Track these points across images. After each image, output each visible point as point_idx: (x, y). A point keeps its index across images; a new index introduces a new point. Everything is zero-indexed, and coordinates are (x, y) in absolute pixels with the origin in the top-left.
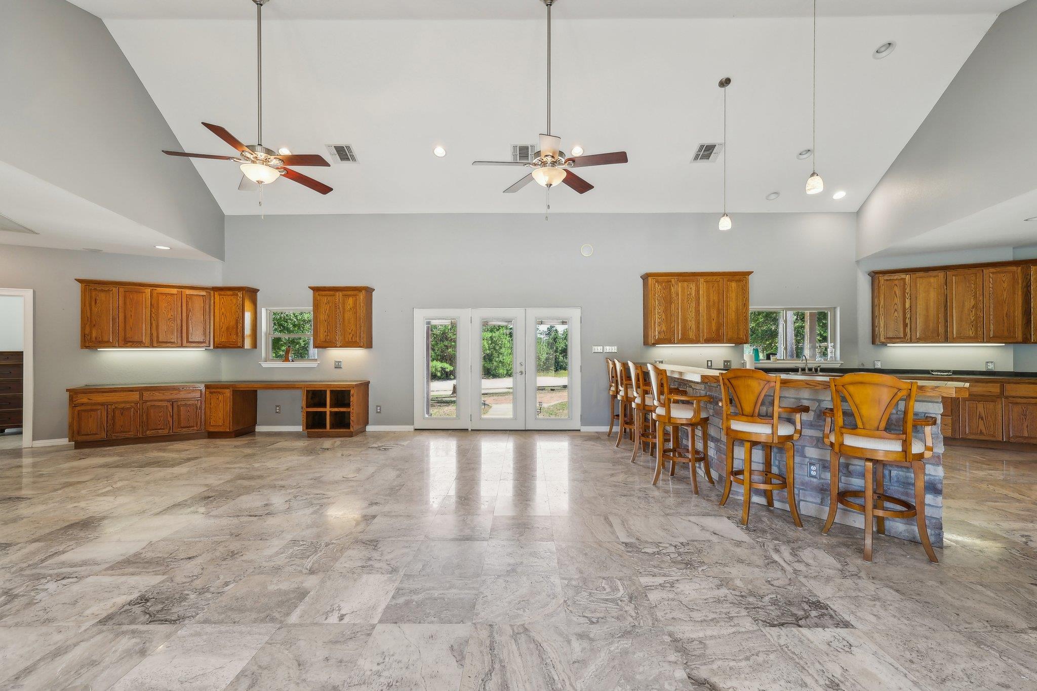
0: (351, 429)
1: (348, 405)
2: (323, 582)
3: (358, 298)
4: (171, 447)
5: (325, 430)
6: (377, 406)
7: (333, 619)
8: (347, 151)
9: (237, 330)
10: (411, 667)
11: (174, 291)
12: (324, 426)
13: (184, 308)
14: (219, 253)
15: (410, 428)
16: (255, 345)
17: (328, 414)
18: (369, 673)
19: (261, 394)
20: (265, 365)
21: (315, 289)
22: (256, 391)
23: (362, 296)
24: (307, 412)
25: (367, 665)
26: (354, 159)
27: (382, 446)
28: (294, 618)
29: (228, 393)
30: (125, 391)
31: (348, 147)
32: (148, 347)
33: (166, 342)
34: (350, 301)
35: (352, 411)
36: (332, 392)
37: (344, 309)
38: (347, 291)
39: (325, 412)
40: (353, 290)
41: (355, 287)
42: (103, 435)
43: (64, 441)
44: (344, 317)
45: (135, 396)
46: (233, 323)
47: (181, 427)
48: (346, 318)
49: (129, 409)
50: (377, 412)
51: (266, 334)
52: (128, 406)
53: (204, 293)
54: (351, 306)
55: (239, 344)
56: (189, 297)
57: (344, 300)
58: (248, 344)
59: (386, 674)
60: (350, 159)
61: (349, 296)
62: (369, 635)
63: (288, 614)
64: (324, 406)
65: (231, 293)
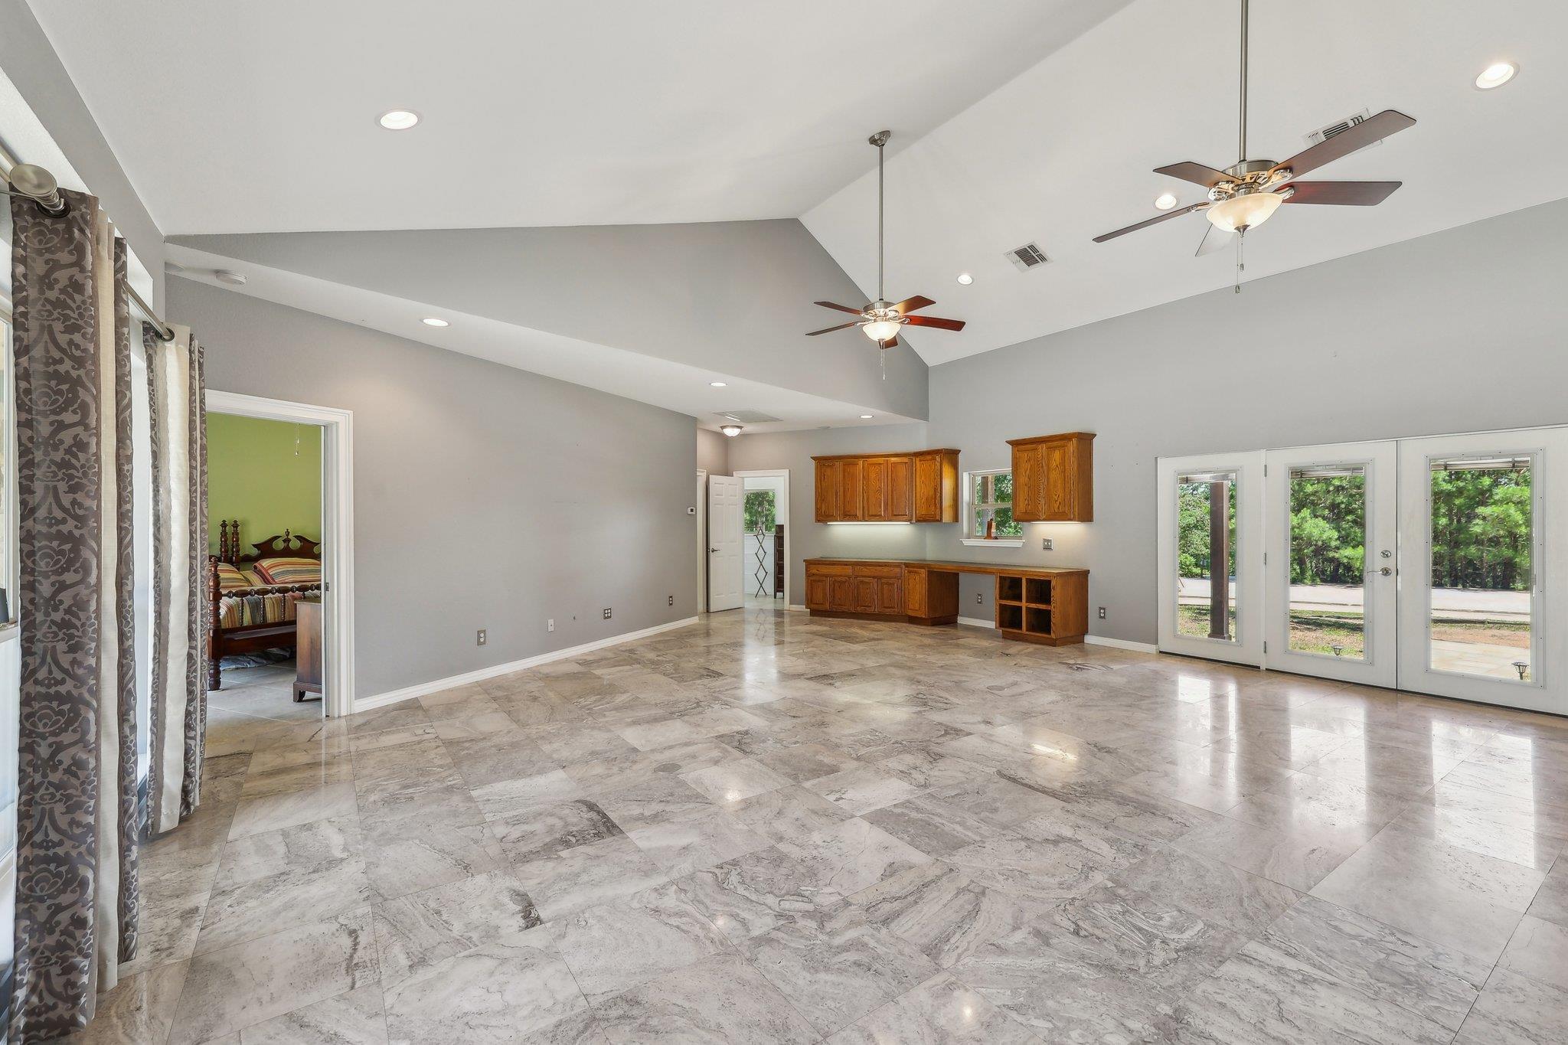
0: (1053, 636)
1: (1048, 601)
2: (857, 769)
3: (1066, 450)
4: (873, 626)
5: (1020, 632)
6: (1100, 608)
7: (832, 798)
8: (1031, 252)
9: (935, 501)
10: (843, 857)
11: (881, 460)
12: (1020, 627)
13: (889, 478)
14: (923, 413)
15: (1151, 648)
16: (956, 518)
17: (1024, 610)
18: (811, 842)
19: (962, 577)
20: (967, 542)
21: (1015, 444)
22: (957, 574)
23: (1072, 446)
24: (1000, 604)
25: (816, 837)
26: (1043, 259)
27: (1075, 664)
28: (808, 784)
29: (923, 573)
30: (841, 565)
31: (1032, 247)
32: (861, 521)
33: (876, 516)
34: (1057, 455)
35: (1053, 610)
36: (1029, 581)
37: (1048, 466)
38: (1052, 441)
39: (1020, 608)
40: (1060, 440)
41: (1062, 435)
42: (827, 606)
43: (802, 608)
44: (1048, 478)
45: (849, 570)
46: (932, 493)
47: (885, 607)
48: (1052, 480)
49: (845, 582)
50: (1101, 617)
51: (969, 504)
52: (843, 579)
53: (905, 460)
54: (1058, 463)
55: (938, 518)
56: (894, 464)
57: (1048, 454)
58: (947, 516)
59: (821, 850)
60: (1039, 260)
61: (1055, 448)
62: (842, 820)
63: (808, 779)
64: (1020, 599)
65: (929, 457)
